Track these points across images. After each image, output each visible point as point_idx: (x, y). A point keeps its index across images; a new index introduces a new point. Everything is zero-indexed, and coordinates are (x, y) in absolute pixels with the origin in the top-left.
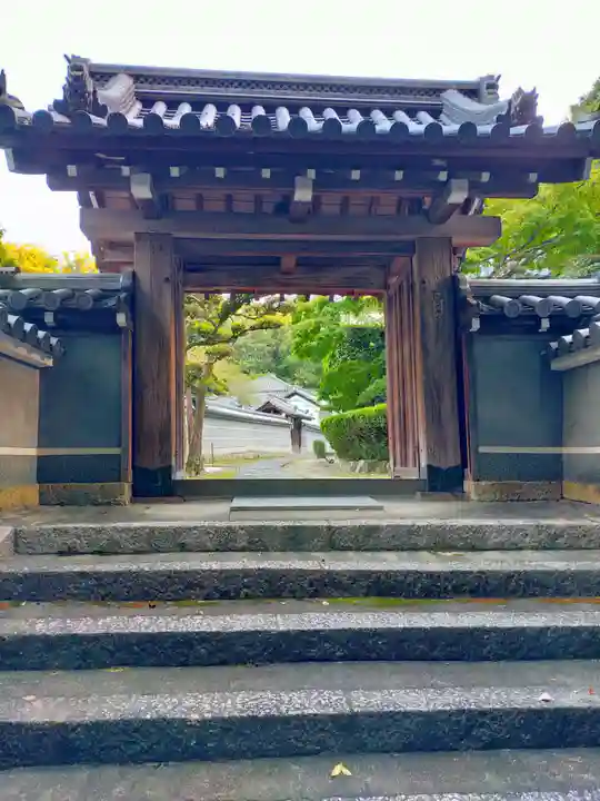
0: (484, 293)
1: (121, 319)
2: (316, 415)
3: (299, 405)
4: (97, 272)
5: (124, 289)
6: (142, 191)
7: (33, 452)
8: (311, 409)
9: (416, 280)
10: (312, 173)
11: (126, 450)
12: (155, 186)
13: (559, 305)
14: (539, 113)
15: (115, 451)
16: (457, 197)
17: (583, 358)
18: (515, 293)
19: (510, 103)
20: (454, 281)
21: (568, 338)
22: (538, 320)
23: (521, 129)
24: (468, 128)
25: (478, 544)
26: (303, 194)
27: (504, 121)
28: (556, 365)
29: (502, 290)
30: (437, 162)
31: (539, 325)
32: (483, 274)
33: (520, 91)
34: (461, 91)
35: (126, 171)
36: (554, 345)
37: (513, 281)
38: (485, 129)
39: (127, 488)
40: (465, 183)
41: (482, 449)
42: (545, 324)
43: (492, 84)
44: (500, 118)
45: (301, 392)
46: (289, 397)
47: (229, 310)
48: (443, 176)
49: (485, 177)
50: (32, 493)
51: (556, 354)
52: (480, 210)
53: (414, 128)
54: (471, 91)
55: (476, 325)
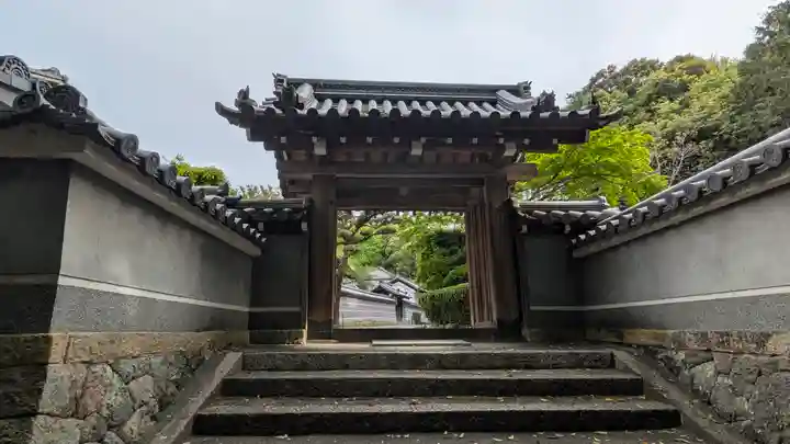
0: (528, 209)
1: (304, 226)
2: (412, 295)
3: (400, 288)
4: (282, 198)
5: (305, 208)
6: (320, 151)
7: (247, 310)
8: (409, 291)
9: (486, 201)
10: (423, 140)
11: (304, 309)
12: (329, 147)
13: (575, 216)
14: (556, 105)
15: (296, 309)
16: (509, 153)
17: (593, 249)
18: (548, 209)
19: (539, 100)
20: (510, 202)
21: (583, 237)
22: (562, 226)
23: (546, 114)
24: (515, 114)
25: (534, 365)
26: (417, 151)
27: (536, 110)
28: (576, 254)
29: (539, 207)
30: (498, 134)
31: (564, 229)
32: (525, 198)
33: (544, 94)
34: (508, 91)
35: (315, 139)
36: (574, 241)
37: (546, 202)
38: (526, 114)
39: (305, 332)
40: (513, 145)
41: (532, 308)
42: (568, 228)
43: (527, 87)
44: (533, 108)
45: (402, 279)
46: (393, 282)
47: (361, 222)
48: (501, 141)
49: (527, 141)
50: (246, 335)
51: (576, 247)
52: (523, 159)
53: (484, 114)
54: (515, 91)
55: (525, 228)
